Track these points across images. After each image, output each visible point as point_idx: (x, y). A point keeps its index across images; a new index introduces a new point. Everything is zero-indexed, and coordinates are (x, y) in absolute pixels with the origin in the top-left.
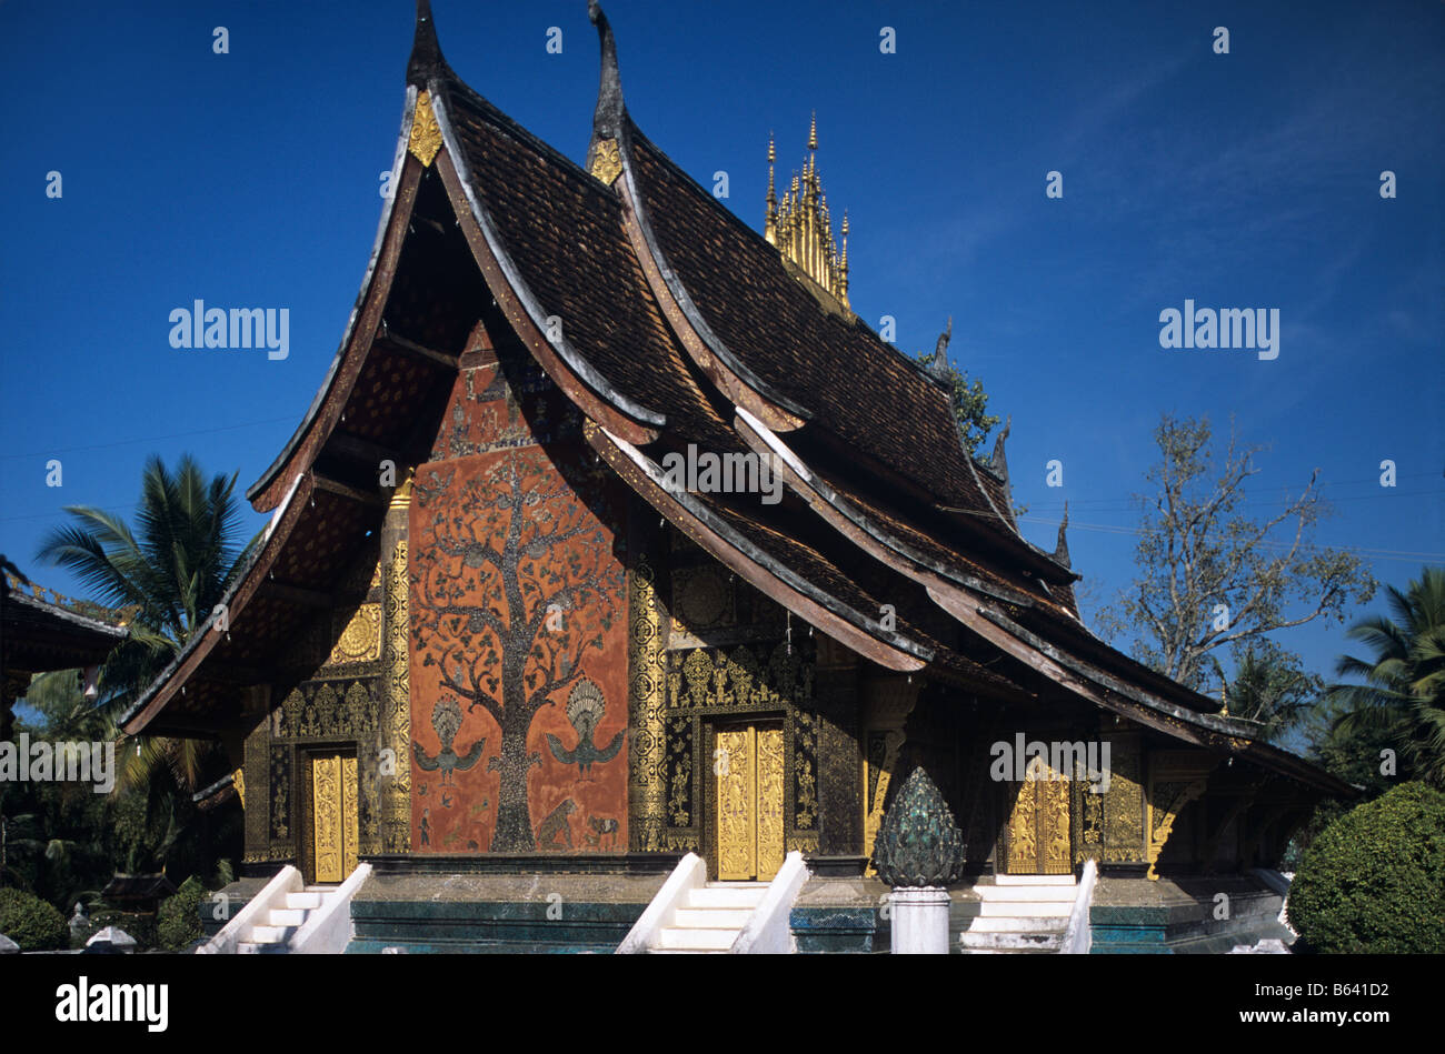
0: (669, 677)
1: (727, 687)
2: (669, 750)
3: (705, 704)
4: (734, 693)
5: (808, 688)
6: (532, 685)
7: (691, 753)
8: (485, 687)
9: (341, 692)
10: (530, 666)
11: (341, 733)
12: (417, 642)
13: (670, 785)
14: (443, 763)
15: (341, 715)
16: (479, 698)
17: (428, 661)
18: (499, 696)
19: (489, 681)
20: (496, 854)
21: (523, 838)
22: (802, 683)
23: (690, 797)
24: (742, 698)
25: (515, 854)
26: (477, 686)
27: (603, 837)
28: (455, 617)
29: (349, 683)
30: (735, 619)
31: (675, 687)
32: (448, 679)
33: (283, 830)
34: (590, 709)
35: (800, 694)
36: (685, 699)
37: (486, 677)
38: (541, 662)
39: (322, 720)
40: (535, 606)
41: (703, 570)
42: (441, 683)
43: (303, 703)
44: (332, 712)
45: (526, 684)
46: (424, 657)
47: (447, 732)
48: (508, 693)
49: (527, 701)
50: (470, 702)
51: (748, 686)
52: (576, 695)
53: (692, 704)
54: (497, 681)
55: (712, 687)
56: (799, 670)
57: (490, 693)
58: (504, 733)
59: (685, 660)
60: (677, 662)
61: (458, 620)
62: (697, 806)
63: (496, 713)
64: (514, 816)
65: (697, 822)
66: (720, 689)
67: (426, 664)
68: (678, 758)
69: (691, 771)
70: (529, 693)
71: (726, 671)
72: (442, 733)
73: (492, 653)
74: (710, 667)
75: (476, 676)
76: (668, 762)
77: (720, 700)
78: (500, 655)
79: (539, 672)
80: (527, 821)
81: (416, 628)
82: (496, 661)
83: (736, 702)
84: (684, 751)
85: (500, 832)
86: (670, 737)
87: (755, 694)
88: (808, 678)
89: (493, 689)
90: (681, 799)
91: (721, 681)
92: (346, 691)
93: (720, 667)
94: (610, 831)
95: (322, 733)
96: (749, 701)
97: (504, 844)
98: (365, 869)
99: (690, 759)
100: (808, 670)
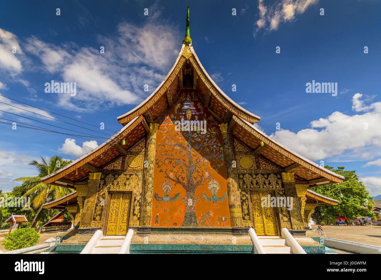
0: (239, 180)
1: (257, 183)
2: (241, 199)
3: (251, 187)
4: (259, 185)
5: (280, 185)
6: (196, 180)
7: (248, 200)
8: (181, 179)
9: (128, 177)
10: (195, 175)
11: (127, 189)
12: (157, 166)
13: (242, 208)
14: (165, 199)
15: (127, 183)
16: (178, 182)
17: (161, 171)
18: (185, 181)
19: (182, 178)
20: (183, 227)
21: (194, 222)
22: (278, 184)
23: (249, 212)
24: (261, 186)
25: (191, 227)
26: (178, 179)
27: (222, 222)
28: (171, 161)
29: (131, 175)
30: (256, 168)
31: (241, 183)
32: (168, 176)
33: (98, 218)
34: (215, 187)
35: (278, 187)
36: (245, 186)
37: (181, 176)
38: (199, 174)
39: (120, 184)
40: (197, 160)
41: (245, 156)
42: (165, 177)
43: (113, 179)
44: (124, 182)
45: (194, 179)
46: (160, 170)
47: (167, 190)
48: (189, 182)
49: (194, 183)
50: (175, 183)
51: (263, 184)
52: (210, 183)
53: (247, 187)
54: (184, 178)
55: (252, 183)
56: (277, 181)
57: (182, 181)
58: (187, 192)
59: (244, 176)
60: (241, 176)
61: (171, 162)
62: (251, 215)
63: (184, 186)
64: (191, 216)
65: (251, 218)
66: (255, 184)
67: (160, 171)
68: (244, 201)
69: (248, 205)
70: (195, 182)
71: (255, 180)
72: (165, 190)
73: (183, 171)
74: (251, 178)
75: (177, 176)
76: (241, 202)
77: (255, 187)
78: (185, 171)
79: (198, 177)
80: (195, 217)
81: (157, 162)
82: (184, 173)
83: (260, 187)
84: (246, 199)
85: (185, 220)
86: (241, 196)
87: (265, 186)
88: (280, 182)
89: (183, 180)
90: (246, 212)
91: (255, 182)
92: (130, 176)
93: (254, 179)
94: (224, 221)
95: (119, 188)
96: (263, 187)
97: (187, 224)
98: (131, 232)
99: (248, 201)
100: (279, 181)
